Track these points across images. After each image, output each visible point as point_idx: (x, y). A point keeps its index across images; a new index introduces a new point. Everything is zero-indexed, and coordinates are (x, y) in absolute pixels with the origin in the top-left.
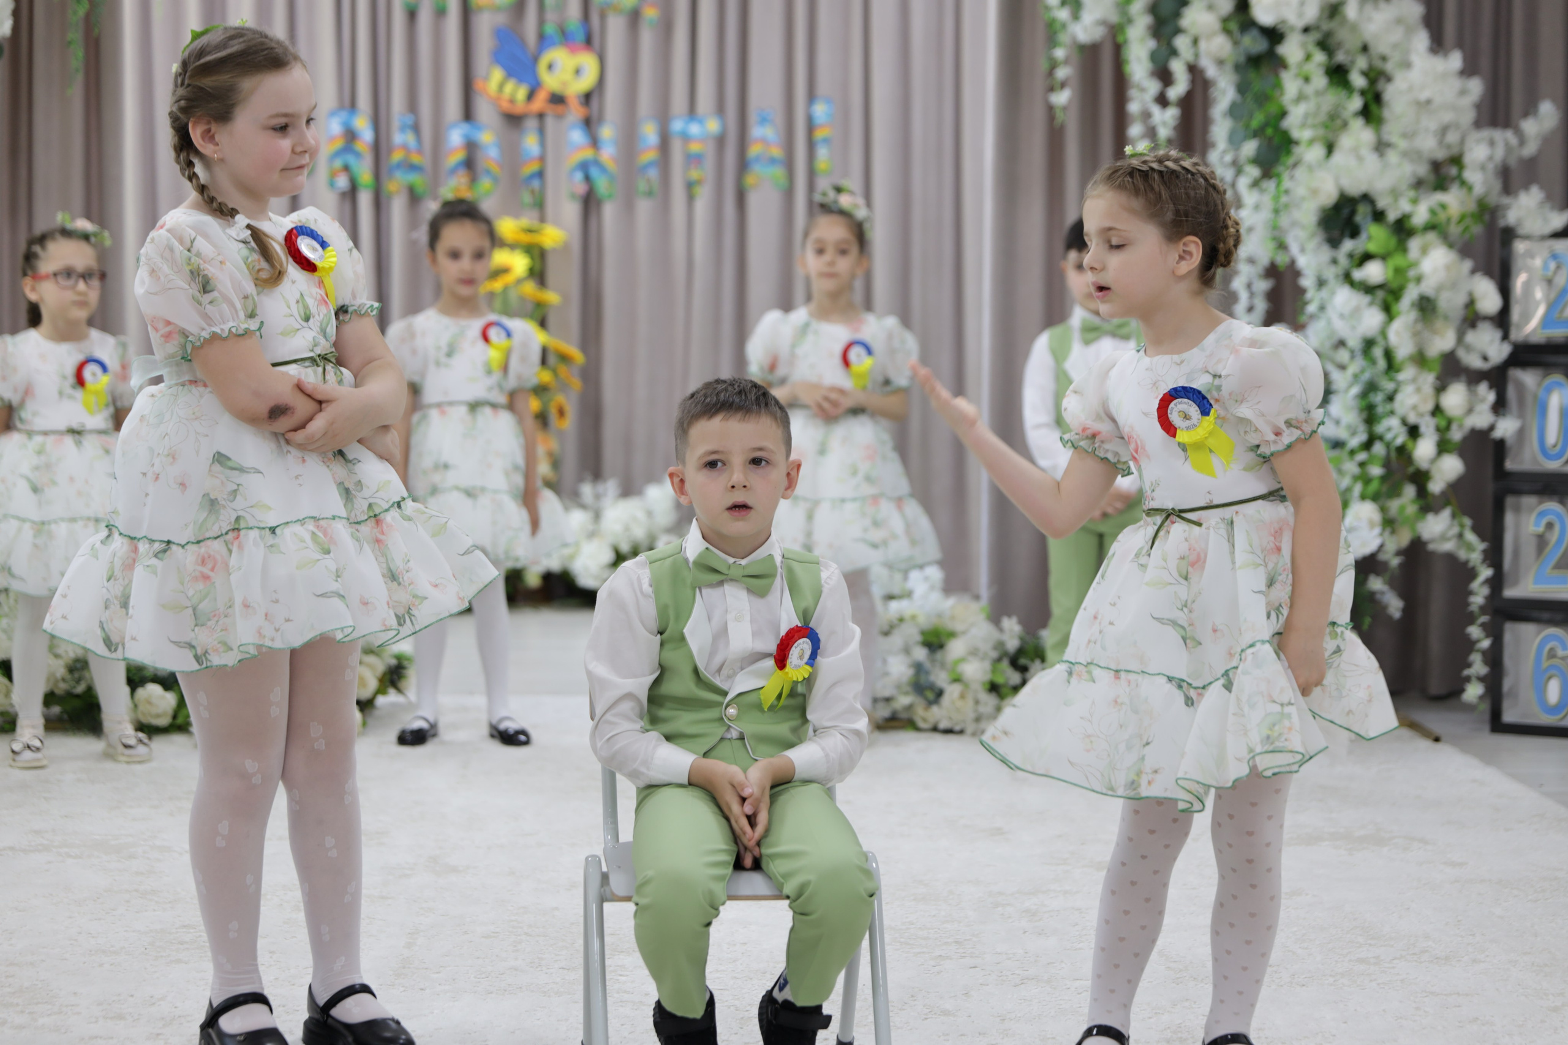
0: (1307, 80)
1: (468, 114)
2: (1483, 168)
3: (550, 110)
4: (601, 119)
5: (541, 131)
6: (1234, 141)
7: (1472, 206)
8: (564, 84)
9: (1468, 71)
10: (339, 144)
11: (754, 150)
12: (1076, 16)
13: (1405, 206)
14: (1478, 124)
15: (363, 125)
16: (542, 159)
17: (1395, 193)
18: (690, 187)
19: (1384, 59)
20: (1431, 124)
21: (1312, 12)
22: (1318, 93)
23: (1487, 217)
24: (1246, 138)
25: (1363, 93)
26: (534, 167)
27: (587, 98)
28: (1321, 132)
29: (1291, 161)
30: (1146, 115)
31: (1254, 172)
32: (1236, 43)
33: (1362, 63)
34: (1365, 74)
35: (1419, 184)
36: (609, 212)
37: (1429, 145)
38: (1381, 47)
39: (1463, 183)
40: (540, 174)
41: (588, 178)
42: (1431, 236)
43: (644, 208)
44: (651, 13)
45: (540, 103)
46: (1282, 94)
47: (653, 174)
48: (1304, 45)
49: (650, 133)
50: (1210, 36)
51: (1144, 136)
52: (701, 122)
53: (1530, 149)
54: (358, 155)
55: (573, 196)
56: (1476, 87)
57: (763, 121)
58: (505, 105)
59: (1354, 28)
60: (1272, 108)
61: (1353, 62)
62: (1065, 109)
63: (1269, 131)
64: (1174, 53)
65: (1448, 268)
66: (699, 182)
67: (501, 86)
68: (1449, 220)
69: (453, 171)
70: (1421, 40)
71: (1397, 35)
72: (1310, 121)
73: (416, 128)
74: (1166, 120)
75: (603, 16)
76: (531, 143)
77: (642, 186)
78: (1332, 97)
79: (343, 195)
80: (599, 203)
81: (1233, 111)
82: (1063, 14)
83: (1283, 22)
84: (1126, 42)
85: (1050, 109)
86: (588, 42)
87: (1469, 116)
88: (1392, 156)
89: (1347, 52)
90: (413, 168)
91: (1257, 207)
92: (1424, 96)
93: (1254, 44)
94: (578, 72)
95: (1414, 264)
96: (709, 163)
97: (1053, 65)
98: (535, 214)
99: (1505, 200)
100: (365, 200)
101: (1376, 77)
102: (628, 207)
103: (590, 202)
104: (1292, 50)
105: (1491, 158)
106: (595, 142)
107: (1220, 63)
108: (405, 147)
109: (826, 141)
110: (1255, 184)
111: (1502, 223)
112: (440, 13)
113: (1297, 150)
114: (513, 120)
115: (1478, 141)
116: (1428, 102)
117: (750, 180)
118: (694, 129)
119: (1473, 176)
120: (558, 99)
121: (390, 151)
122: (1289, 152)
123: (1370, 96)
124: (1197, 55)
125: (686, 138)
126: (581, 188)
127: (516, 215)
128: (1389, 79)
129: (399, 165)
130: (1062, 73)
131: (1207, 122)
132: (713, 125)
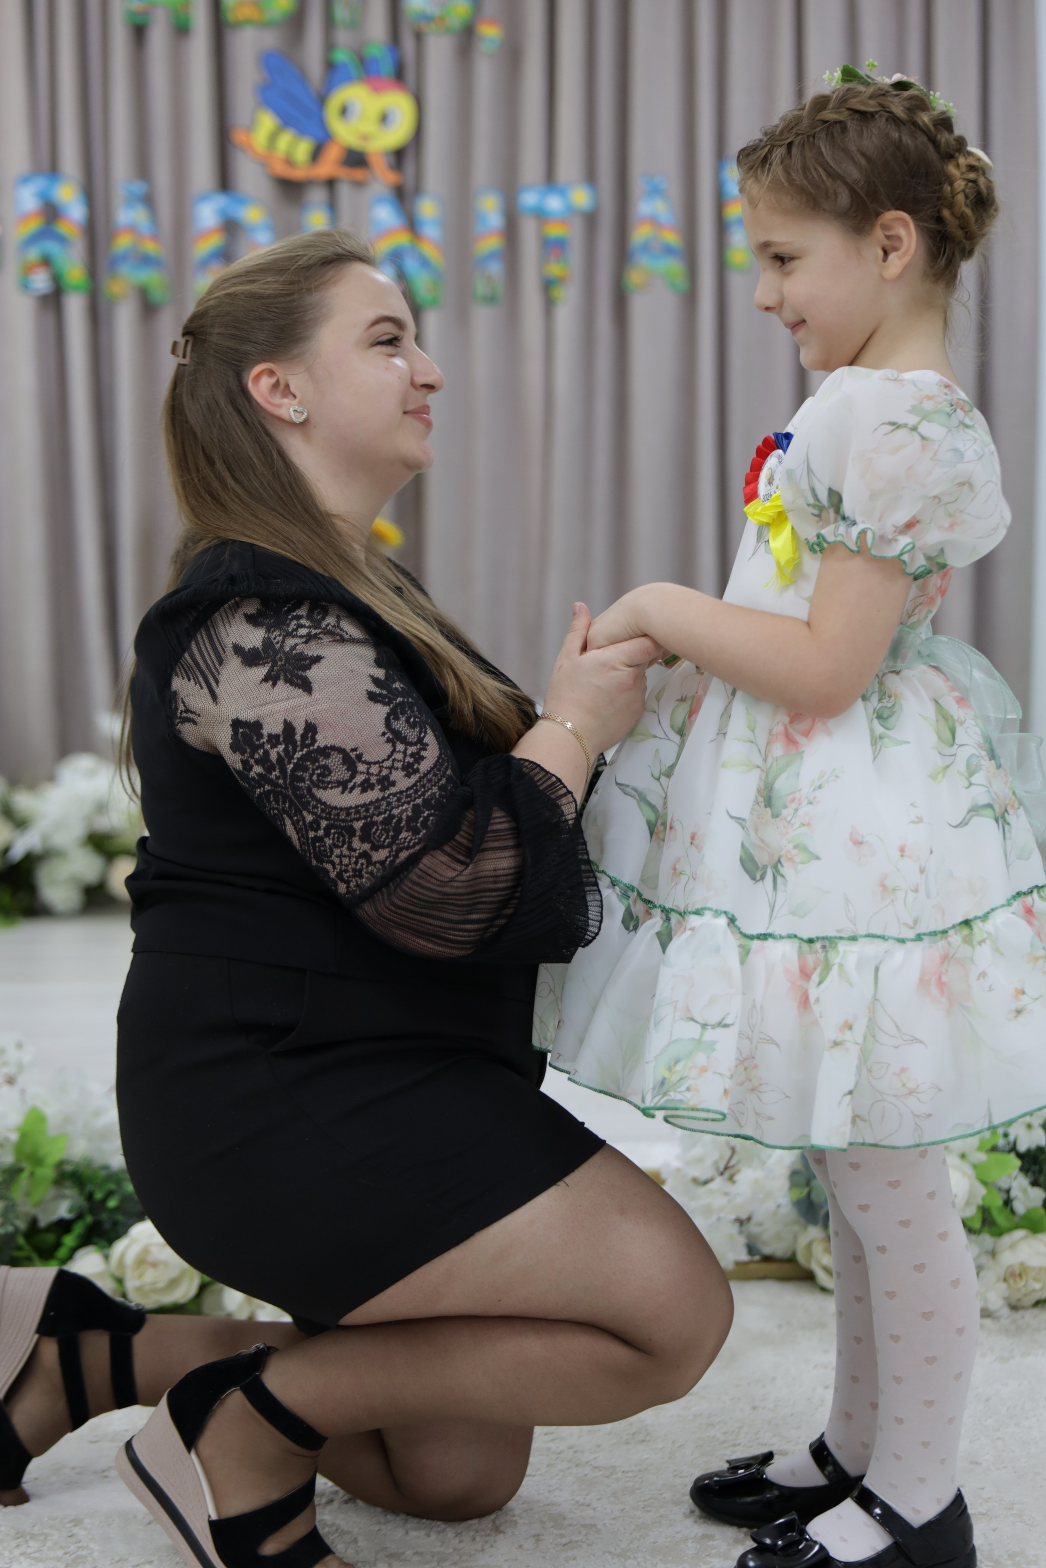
1: (225, 180)
4: (418, 189)
5: (332, 206)
8: (365, 137)
10: (34, 225)
11: (638, 235)
15: (69, 197)
18: (548, 287)
27: (399, 156)
36: (434, 325)
41: (401, 275)
43: (483, 320)
44: (490, 33)
47: (495, 268)
49: (489, 210)
52: (562, 193)
54: (62, 240)
57: (655, 191)
66: (560, 281)
69: (205, 264)
73: (148, 201)
75: (419, 37)
76: (318, 221)
77: (480, 288)
79: (43, 301)
86: (399, 76)
90: (146, 261)
94: (384, 119)
96: (575, 253)
100: (75, 307)
102: (462, 318)
106: (410, 220)
108: (133, 229)
112: (181, 30)
114: (291, 189)
117: (634, 278)
118: (554, 203)
121: (111, 238)
125: (541, 216)
129: (126, 256)
132: (581, 197)
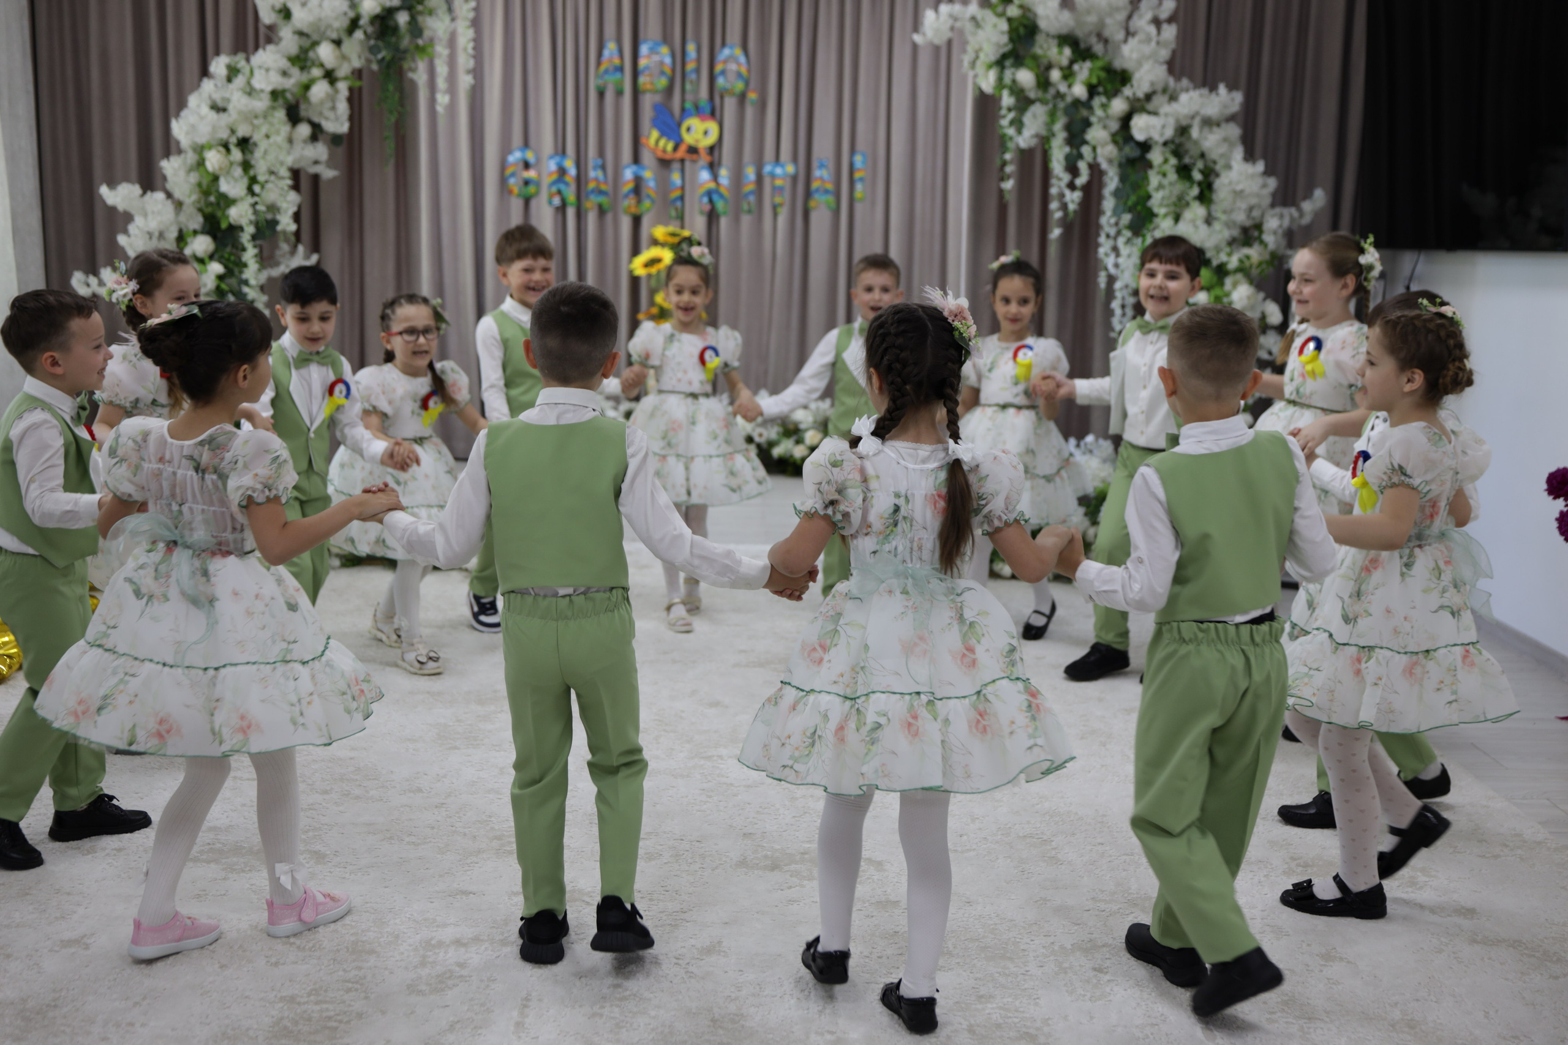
0: (1164, 175)
1: (636, 159)
2: (1275, 233)
3: (688, 157)
4: (720, 164)
5: (683, 171)
6: (1116, 212)
7: (1267, 257)
8: (697, 141)
9: (1267, 173)
10: (555, 177)
11: (815, 185)
12: (1019, 131)
13: (1223, 257)
14: (1273, 205)
15: (570, 165)
16: (683, 188)
17: (1218, 249)
18: (775, 208)
19: (1215, 162)
20: (1243, 205)
21: (1169, 133)
22: (1171, 184)
23: (1276, 263)
24: (1124, 211)
25: (1200, 184)
26: (678, 193)
27: (711, 149)
28: (1172, 209)
29: (1151, 227)
30: (1062, 196)
31: (1128, 234)
32: (1120, 149)
33: (1200, 164)
34: (1202, 172)
35: (1232, 243)
36: (724, 222)
37: (1241, 217)
38: (1214, 155)
39: (1262, 242)
40: (682, 198)
41: (711, 201)
42: (1239, 276)
43: (746, 220)
44: (752, 96)
45: (681, 152)
46: (1148, 184)
47: (752, 198)
48: (1163, 153)
49: (750, 173)
50: (1104, 145)
51: (1059, 209)
52: (783, 166)
53: (1306, 220)
54: (567, 184)
55: (702, 212)
56: (1272, 183)
57: (822, 166)
58: (660, 154)
59: (1196, 143)
60: (1141, 193)
61: (1194, 164)
62: (1010, 192)
63: (1139, 208)
64: (1080, 156)
65: (1249, 298)
66: (781, 205)
67: (657, 142)
68: (1251, 266)
69: (626, 196)
70: (1238, 153)
71: (1223, 149)
72: (1165, 202)
73: (603, 167)
74: (1073, 199)
75: (722, 97)
76: (676, 178)
77: (745, 207)
78: (1180, 187)
79: (557, 209)
80: (718, 217)
81: (1116, 194)
82: (1011, 131)
83: (1151, 139)
84: (1050, 148)
85: (1001, 192)
86: (713, 114)
87: (1268, 201)
88: (1217, 226)
89: (1191, 157)
90: (601, 192)
91: (1129, 256)
92: (1239, 187)
93: (1130, 151)
94: (706, 133)
95: (1228, 295)
96: (787, 194)
97: (1004, 163)
98: (678, 223)
99: (1289, 252)
100: (571, 213)
101: (1210, 174)
102: (736, 220)
103: (712, 217)
104: (1156, 156)
105: (1281, 226)
106: (715, 177)
107: (1110, 161)
108: (596, 179)
109: (861, 179)
110: (1128, 241)
111: (1285, 267)
112: (619, 93)
113: (1157, 220)
114: (665, 163)
115: (1273, 216)
116: (1242, 191)
117: (812, 204)
118: (779, 171)
119: (1269, 239)
120: (693, 150)
121: (587, 183)
122: (1151, 221)
123: (1204, 186)
124: (1095, 158)
125: (773, 176)
126: (707, 207)
127: (666, 224)
128: (1217, 175)
129: (593, 191)
130: (1009, 169)
131: (1100, 198)
132: (790, 169)
